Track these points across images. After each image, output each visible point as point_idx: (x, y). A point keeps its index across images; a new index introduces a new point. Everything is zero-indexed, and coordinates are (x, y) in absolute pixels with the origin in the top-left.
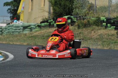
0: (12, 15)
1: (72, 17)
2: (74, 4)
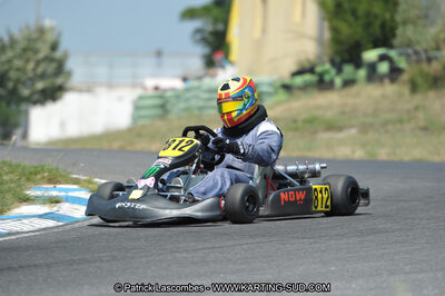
0: (206, 50)
1: (393, 53)
2: (400, 8)
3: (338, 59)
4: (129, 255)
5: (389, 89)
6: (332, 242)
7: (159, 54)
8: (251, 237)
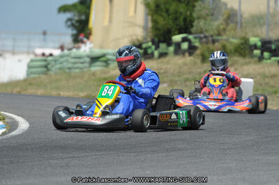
0: (75, 32)
1: (191, 37)
2: (196, 9)
3: (156, 40)
4: (21, 160)
5: (188, 59)
6: (149, 155)
7: (45, 33)
8: (98, 151)
